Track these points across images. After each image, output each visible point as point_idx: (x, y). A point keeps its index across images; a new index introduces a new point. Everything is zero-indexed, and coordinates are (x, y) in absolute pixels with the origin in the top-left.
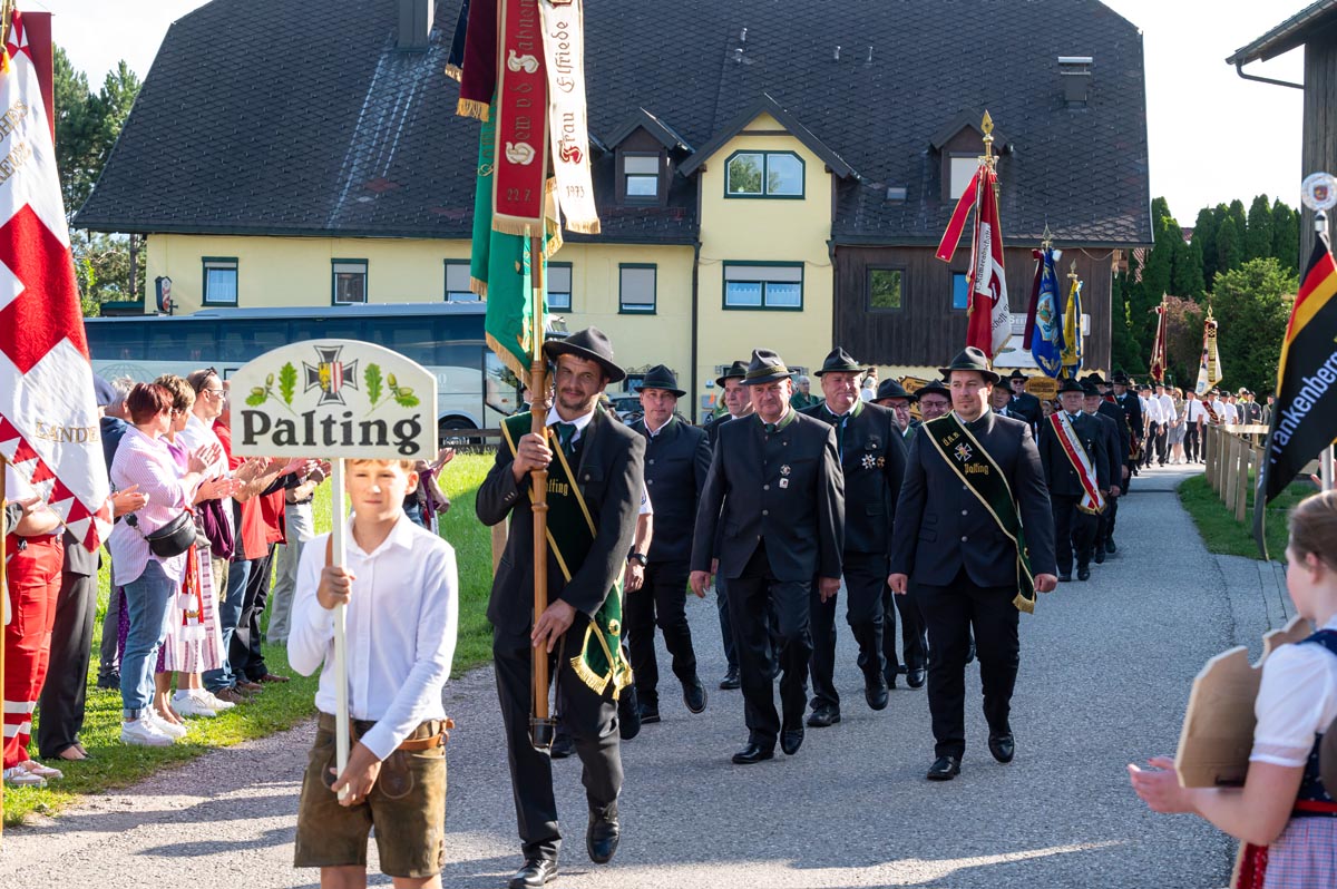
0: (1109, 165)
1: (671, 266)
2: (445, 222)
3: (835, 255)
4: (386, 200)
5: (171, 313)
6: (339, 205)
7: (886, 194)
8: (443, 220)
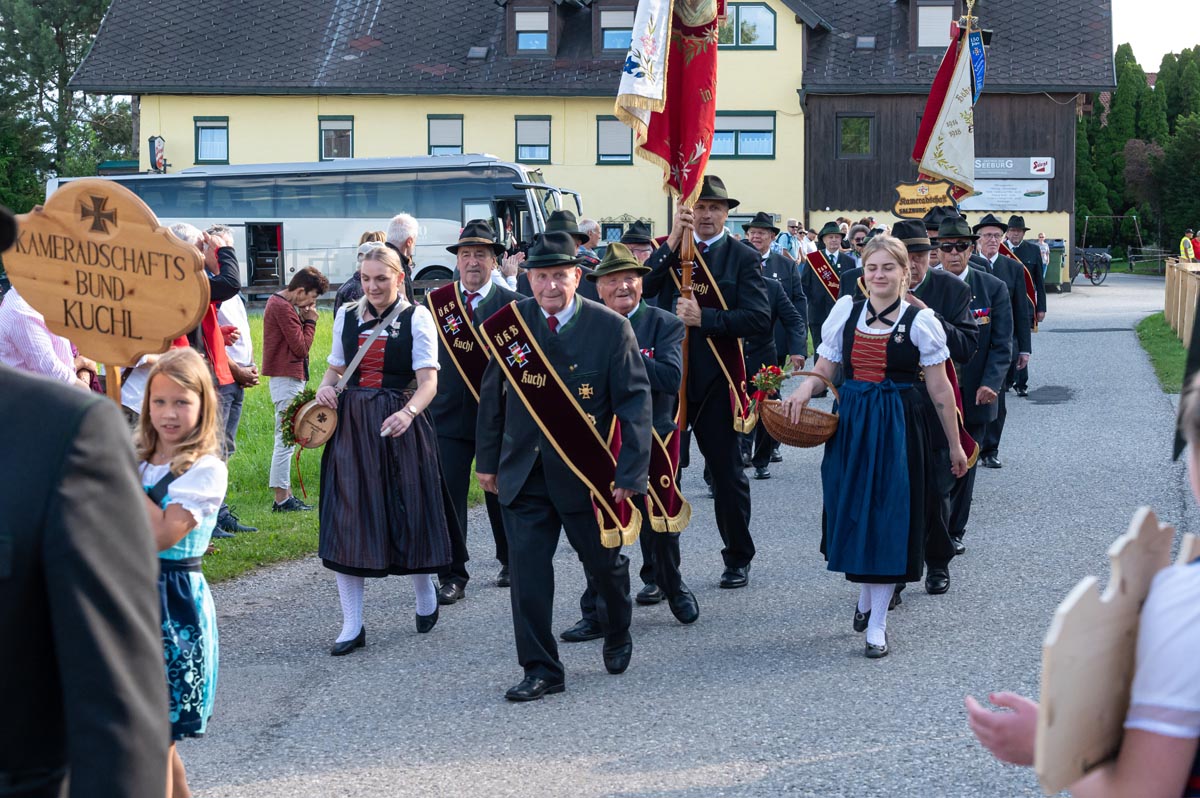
0: (1073, 11)
2: (428, 78)
3: (806, 105)
4: (370, 58)
5: (164, 172)
6: (325, 64)
7: (855, 42)
8: (426, 76)
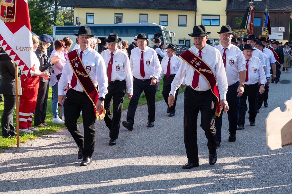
1: (190, 16)
3: (227, 13)
4: (127, 0)
5: (79, 25)
6: (116, 1)
8: (139, 5)
